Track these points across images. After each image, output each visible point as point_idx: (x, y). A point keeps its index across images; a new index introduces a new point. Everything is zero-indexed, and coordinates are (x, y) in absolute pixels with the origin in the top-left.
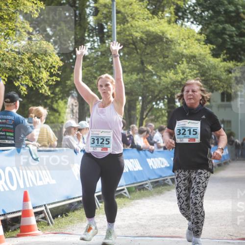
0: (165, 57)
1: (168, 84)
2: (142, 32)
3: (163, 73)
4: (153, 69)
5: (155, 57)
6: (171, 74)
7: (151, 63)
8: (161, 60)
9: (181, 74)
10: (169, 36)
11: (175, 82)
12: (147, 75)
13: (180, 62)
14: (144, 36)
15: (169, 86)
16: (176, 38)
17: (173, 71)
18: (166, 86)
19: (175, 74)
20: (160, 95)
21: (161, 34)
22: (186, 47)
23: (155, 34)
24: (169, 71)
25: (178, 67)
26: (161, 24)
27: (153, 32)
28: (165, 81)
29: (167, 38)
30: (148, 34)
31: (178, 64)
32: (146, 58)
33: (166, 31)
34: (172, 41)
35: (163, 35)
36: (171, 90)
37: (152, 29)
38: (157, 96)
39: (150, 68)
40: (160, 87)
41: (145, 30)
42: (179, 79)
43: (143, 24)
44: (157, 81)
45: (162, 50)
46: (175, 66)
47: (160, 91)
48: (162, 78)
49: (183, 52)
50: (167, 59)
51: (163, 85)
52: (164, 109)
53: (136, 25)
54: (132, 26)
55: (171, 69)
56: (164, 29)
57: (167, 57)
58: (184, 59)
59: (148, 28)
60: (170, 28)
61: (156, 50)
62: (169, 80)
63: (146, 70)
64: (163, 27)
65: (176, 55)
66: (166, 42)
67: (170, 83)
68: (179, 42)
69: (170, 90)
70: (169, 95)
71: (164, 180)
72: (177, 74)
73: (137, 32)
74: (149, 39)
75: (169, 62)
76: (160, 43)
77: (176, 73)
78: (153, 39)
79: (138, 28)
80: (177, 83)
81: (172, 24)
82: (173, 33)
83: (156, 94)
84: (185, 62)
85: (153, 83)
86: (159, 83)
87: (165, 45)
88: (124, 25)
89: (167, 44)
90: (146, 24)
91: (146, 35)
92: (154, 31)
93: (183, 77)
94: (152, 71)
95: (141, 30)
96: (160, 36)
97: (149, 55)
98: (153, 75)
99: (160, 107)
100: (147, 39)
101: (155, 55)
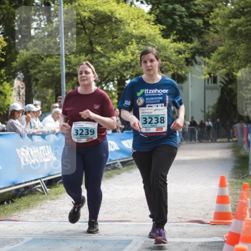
0: (114, 37)
1: (118, 65)
2: (90, 11)
3: (112, 54)
4: (102, 50)
5: (104, 37)
6: (120, 55)
7: (100, 44)
8: (110, 40)
9: (130, 55)
10: (118, 16)
11: (124, 63)
12: (96, 56)
13: (130, 43)
14: (93, 16)
15: (119, 67)
16: (125, 18)
17: (122, 52)
18: (116, 67)
19: (124, 56)
20: (110, 77)
21: (110, 14)
22: (136, 27)
23: (103, 13)
24: (118, 52)
25: (127, 48)
26: (110, 4)
27: (102, 12)
28: (114, 62)
29: (116, 18)
30: (97, 14)
31: (128, 44)
32: (95, 39)
33: (115, 11)
34: (121, 21)
35: (112, 14)
36: (121, 71)
37: (100, 9)
38: (107, 77)
39: (99, 48)
40: (109, 69)
41: (93, 10)
42: (129, 60)
43: (91, 3)
44: (107, 62)
45: (111, 30)
46: (125, 47)
47: (109, 73)
48: (111, 59)
49: (132, 32)
50: (116, 40)
51: (112, 67)
52: (114, 91)
53: (83, 5)
54: (79, 5)
55: (121, 50)
56: (113, 9)
57: (117, 38)
58: (133, 40)
59: (96, 8)
60: (119, 7)
61: (105, 30)
62: (118, 61)
63: (95, 50)
64: (112, 6)
65: (126, 36)
66: (115, 22)
67: (120, 64)
68: (128, 21)
69: (119, 72)
70: (119, 77)
71: (114, 164)
72: (127, 55)
73: (85, 11)
74: (98, 19)
75: (119, 43)
76: (109, 23)
77: (125, 54)
78: (101, 19)
79: (86, 8)
80: (126, 64)
81: (121, 3)
82: (122, 13)
83: (105, 75)
84: (134, 43)
85: (102, 65)
86: (109, 65)
87: (114, 25)
88: (71, 4)
89: (116, 24)
90: (95, 3)
91: (95, 15)
92: (102, 10)
93: (132, 58)
94: (101, 51)
95: (90, 9)
96: (109, 16)
97: (98, 36)
98: (102, 56)
99: (110, 89)
100: (96, 19)
101: (104, 35)
